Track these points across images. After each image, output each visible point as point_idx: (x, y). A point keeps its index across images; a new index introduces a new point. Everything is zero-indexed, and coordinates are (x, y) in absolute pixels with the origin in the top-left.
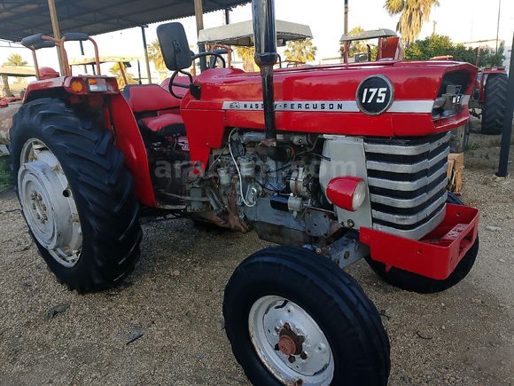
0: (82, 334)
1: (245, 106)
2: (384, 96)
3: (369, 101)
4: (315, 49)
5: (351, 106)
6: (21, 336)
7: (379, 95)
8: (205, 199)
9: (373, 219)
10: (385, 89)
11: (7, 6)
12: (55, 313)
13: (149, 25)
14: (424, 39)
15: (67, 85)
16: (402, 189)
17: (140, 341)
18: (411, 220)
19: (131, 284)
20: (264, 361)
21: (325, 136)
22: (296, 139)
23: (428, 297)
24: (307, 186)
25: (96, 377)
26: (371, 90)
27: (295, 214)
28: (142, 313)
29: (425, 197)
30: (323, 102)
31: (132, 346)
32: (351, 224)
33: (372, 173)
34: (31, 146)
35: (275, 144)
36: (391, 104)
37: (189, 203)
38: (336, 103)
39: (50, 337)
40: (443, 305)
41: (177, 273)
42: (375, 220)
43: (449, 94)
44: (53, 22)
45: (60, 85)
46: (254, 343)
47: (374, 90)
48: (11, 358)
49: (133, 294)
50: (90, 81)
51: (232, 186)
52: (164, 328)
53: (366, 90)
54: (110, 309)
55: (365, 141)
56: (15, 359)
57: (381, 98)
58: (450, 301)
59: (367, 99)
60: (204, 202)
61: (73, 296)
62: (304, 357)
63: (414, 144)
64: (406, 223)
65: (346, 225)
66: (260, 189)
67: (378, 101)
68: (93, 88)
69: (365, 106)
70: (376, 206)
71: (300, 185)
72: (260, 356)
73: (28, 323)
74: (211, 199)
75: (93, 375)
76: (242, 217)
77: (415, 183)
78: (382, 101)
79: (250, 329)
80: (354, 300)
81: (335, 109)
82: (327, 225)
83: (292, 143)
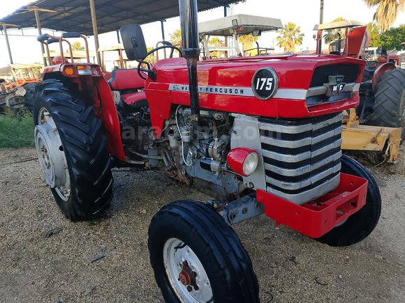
0: (64, 251)
1: (183, 88)
2: (270, 84)
3: (261, 89)
4: (303, 35)
5: (249, 92)
6: (24, 248)
7: (268, 84)
8: (159, 158)
9: (267, 183)
10: (271, 79)
11: (66, 8)
12: (51, 234)
13: (167, 20)
14: (398, 27)
15: (62, 70)
16: (287, 161)
17: (102, 261)
18: (294, 186)
19: (110, 217)
20: (173, 287)
21: (233, 115)
22: (216, 115)
23: (336, 249)
24: (220, 153)
25: (64, 284)
26: (262, 80)
27: (217, 174)
28: (109, 240)
29: (308, 169)
30: (230, 88)
31: (95, 264)
32: (252, 186)
33: (265, 146)
34: (43, 113)
35: (197, 119)
36: (275, 92)
37: (147, 160)
38: (239, 89)
39: (43, 251)
40: (348, 257)
41: (144, 211)
42: (268, 184)
43: (331, 83)
44: (93, 19)
45: (58, 70)
46: (168, 273)
47: (264, 80)
48: (14, 263)
49: (108, 225)
50: (78, 67)
51: (177, 149)
52: (121, 253)
53: (259, 79)
54: (89, 234)
55: (259, 120)
56: (16, 264)
57: (269, 86)
58: (355, 254)
59: (259, 87)
60: (159, 160)
61: (67, 223)
62: (197, 288)
63: (295, 125)
64: (290, 188)
65: (248, 186)
66: (196, 152)
67: (267, 89)
68: (81, 72)
69: (258, 92)
70: (269, 173)
71: (215, 152)
72: (172, 283)
73: (33, 239)
74: (164, 158)
75: (62, 282)
76: (184, 173)
77: (297, 156)
78: (270, 89)
79: (165, 262)
80: (227, 249)
81: (239, 94)
82: (236, 185)
83: (213, 118)
